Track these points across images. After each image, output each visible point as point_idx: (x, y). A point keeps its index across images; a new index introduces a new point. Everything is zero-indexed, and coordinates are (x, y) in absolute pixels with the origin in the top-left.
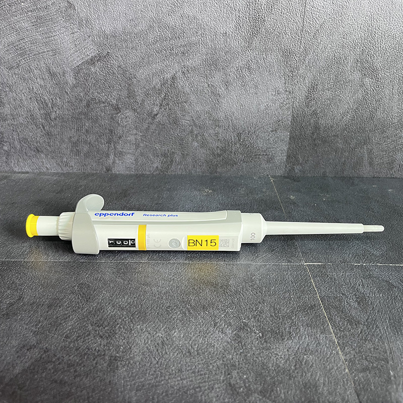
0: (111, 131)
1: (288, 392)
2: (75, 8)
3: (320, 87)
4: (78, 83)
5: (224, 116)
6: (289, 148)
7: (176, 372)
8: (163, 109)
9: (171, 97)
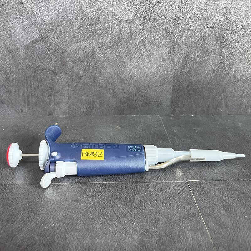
0: (51, 88)
2: (23, 5)
3: (192, 55)
5: (127, 76)
8: (86, 73)
9: (92, 64)
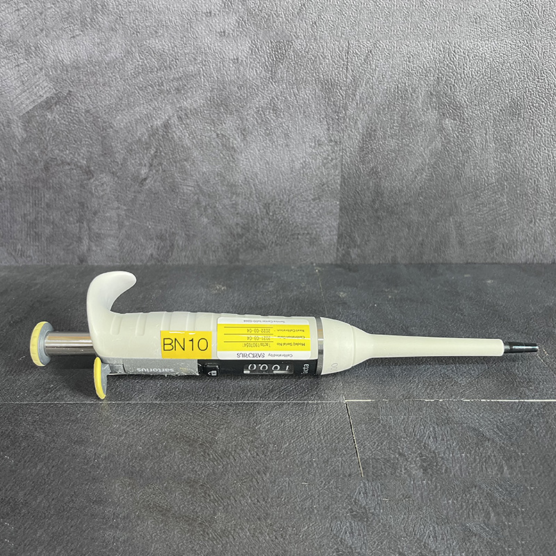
0: (82, 204)
3: (380, 134)
4: (30, 136)
5: (243, 179)
6: (340, 224)
8: (154, 171)
9: (165, 153)
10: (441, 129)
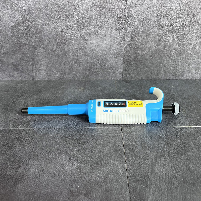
1: (97, 194)
4: (13, 35)
5: (89, 50)
6: (123, 66)
7: (46, 185)
8: (58, 48)
9: (62, 41)
10: (158, 34)
